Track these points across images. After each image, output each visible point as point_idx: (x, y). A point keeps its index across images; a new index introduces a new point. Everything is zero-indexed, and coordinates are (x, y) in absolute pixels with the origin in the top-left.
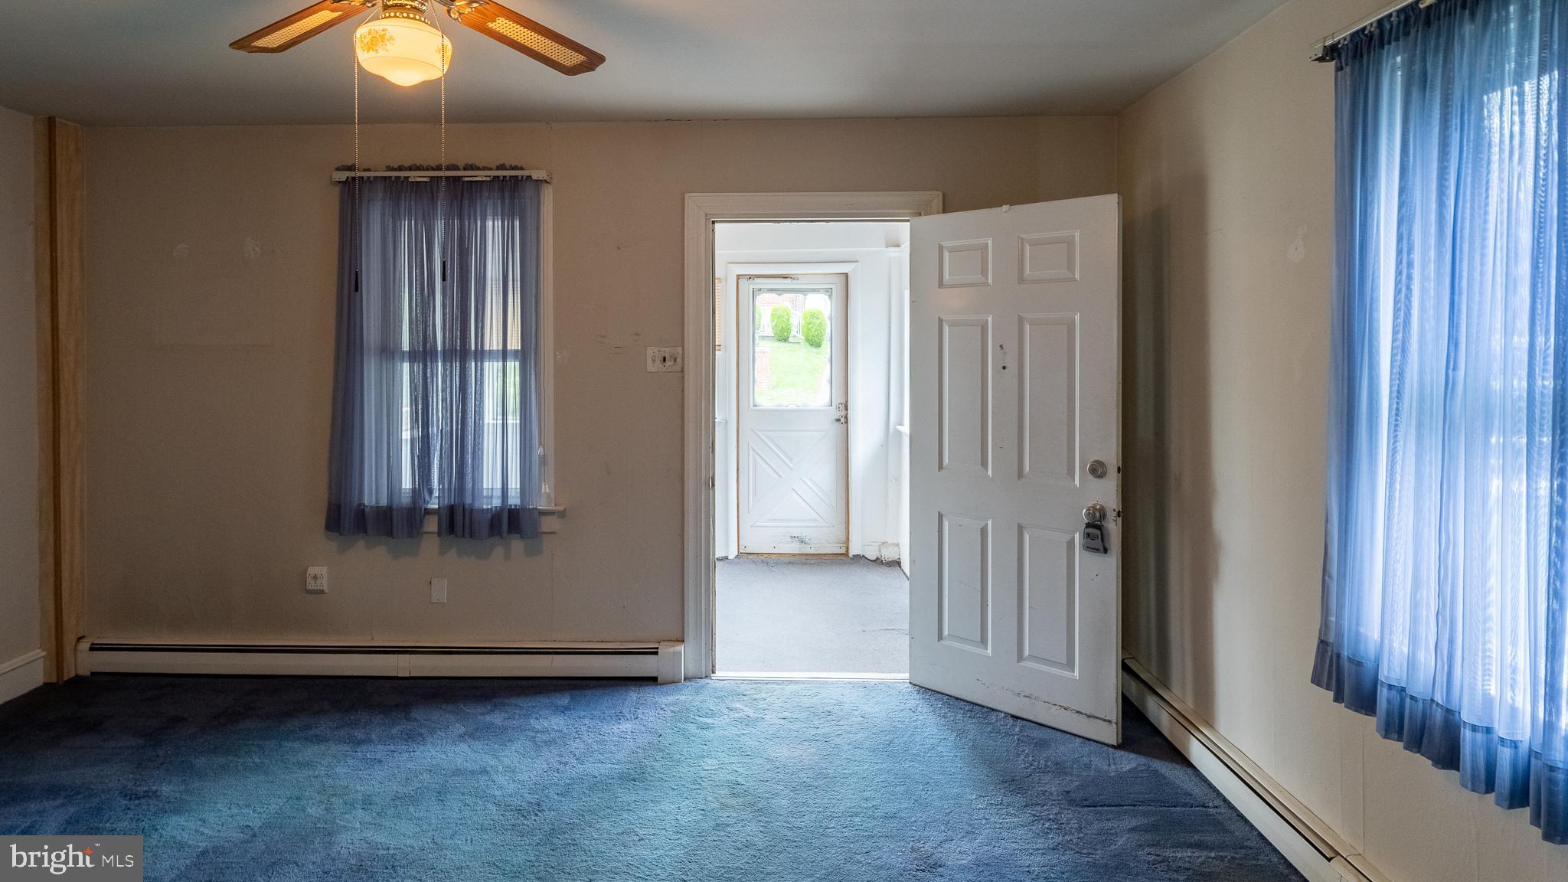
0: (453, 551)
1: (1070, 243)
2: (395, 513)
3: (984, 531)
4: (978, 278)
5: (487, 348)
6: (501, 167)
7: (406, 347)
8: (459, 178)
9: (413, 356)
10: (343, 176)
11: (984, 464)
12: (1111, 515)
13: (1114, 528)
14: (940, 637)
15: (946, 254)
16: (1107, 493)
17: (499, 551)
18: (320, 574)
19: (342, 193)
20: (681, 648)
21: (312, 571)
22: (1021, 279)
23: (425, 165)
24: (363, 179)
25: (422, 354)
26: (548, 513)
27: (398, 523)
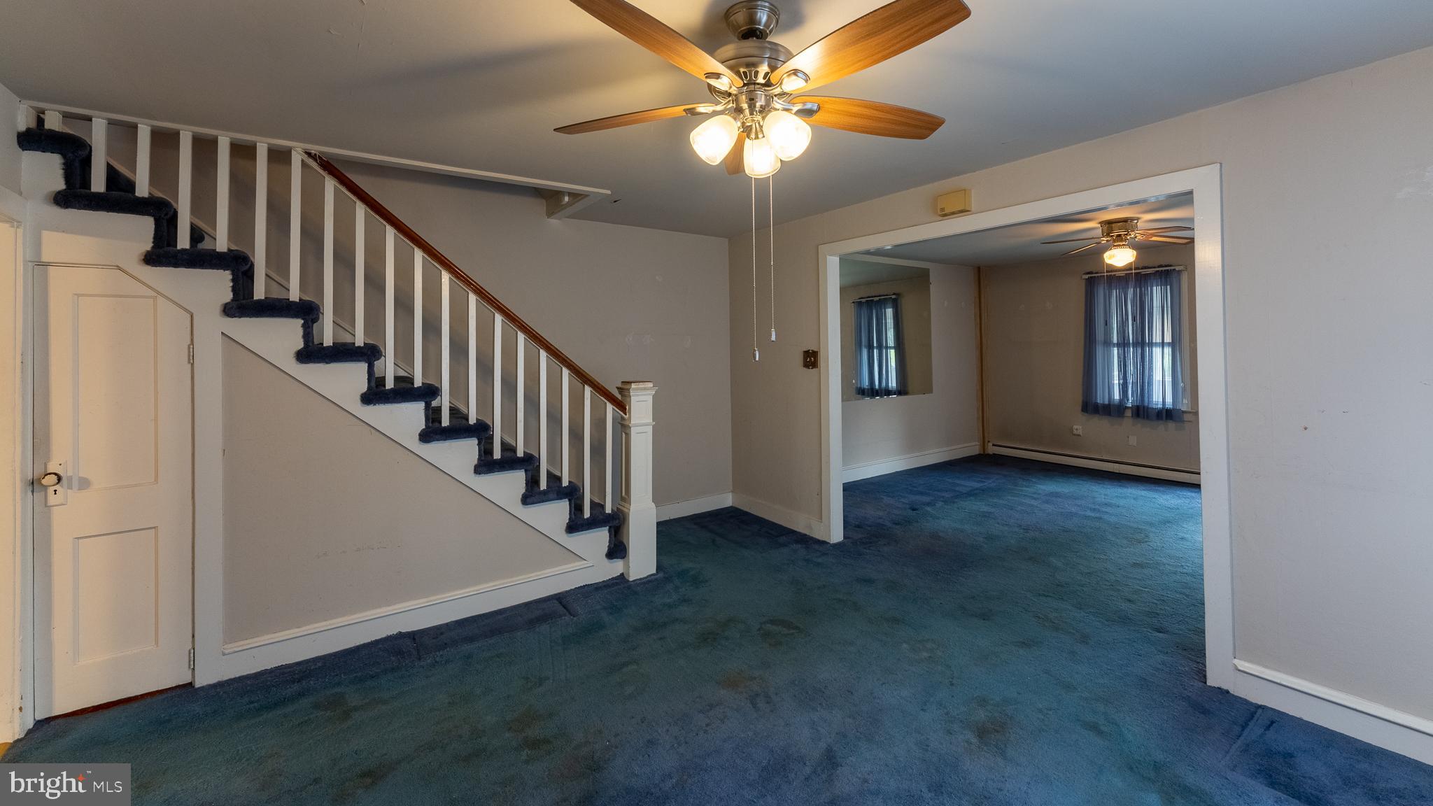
0: (1139, 424)
2: (1112, 407)
5: (1154, 341)
7: (1115, 341)
9: (1118, 345)
10: (1087, 277)
18: (1078, 428)
19: (1086, 283)
21: (1075, 427)
24: (1095, 277)
25: (1123, 344)
26: (1190, 412)
27: (1113, 411)
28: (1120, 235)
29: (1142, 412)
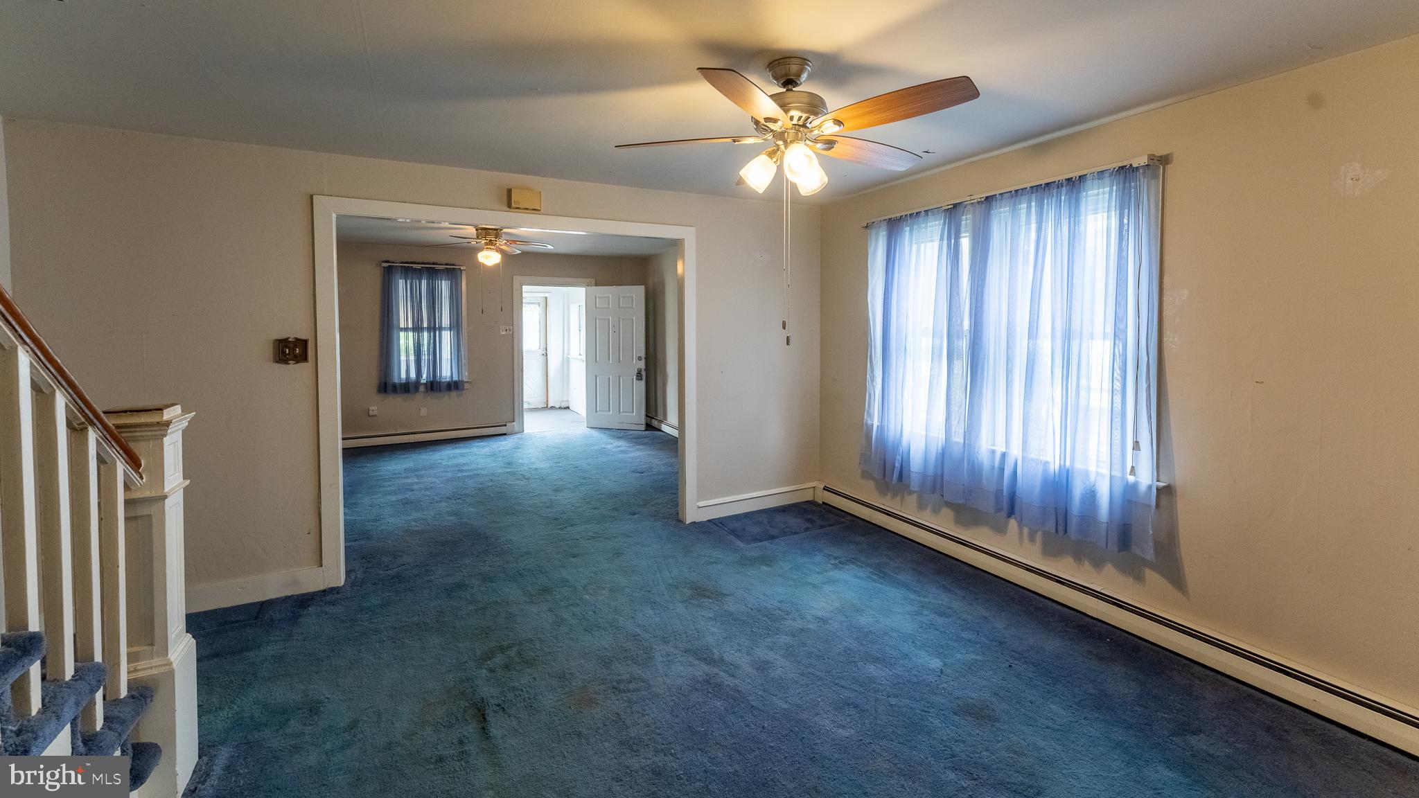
0: (429, 398)
1: (632, 297)
2: (410, 385)
3: (609, 379)
4: (607, 306)
5: (443, 326)
6: (447, 264)
7: (425, 325)
8: (434, 268)
10: (386, 265)
11: (609, 359)
12: (643, 370)
13: (644, 373)
14: (596, 411)
15: (597, 299)
16: (642, 365)
17: (446, 397)
18: (374, 409)
19: (384, 271)
20: (514, 423)
21: (371, 408)
22: (619, 307)
23: (417, 261)
24: (393, 266)
25: (417, 329)
26: (467, 382)
27: (408, 388)
28: (491, 241)
29: (434, 386)
